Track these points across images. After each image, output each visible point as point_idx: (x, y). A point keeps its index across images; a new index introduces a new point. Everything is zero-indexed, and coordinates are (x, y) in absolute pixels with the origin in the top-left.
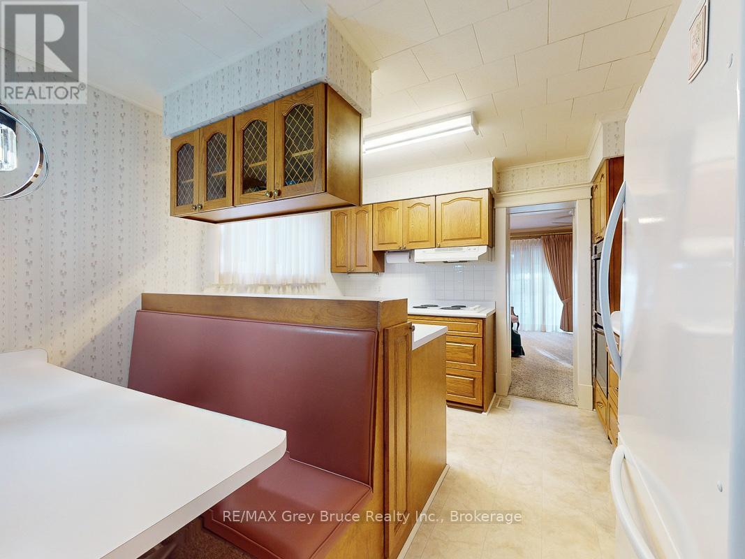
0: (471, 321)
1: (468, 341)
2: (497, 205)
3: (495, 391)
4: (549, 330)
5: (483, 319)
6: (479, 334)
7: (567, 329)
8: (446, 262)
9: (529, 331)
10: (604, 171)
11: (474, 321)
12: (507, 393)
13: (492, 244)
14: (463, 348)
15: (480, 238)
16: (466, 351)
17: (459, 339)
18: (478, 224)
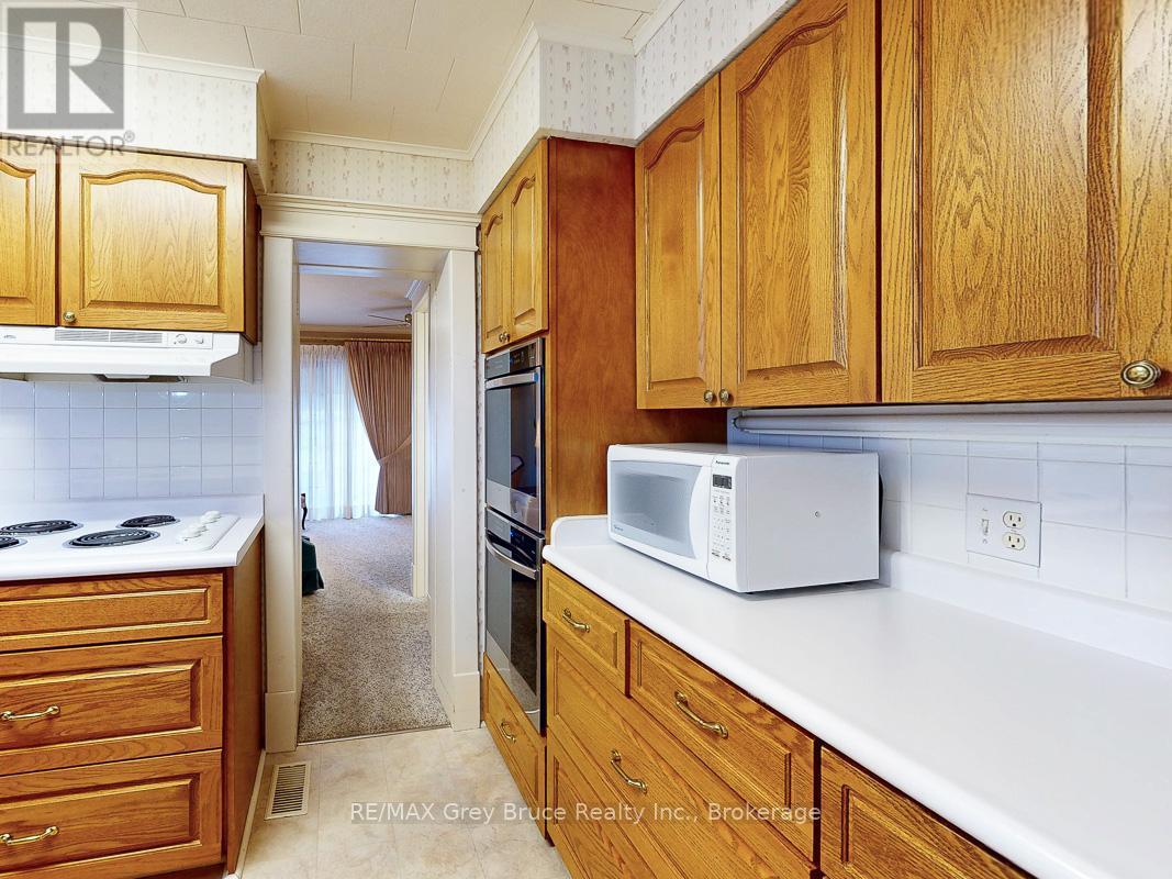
0: (184, 581)
1: (169, 655)
2: (268, 228)
3: (261, 744)
4: (357, 514)
5: (226, 572)
6: (213, 621)
7: (385, 510)
8: (102, 378)
9: (324, 520)
10: (538, 169)
11: (192, 581)
12: (294, 741)
13: (253, 334)
14: (152, 679)
15: (217, 308)
16: (163, 690)
17: (135, 653)
18: (211, 266)
